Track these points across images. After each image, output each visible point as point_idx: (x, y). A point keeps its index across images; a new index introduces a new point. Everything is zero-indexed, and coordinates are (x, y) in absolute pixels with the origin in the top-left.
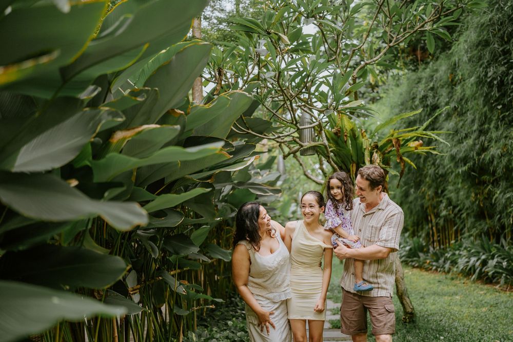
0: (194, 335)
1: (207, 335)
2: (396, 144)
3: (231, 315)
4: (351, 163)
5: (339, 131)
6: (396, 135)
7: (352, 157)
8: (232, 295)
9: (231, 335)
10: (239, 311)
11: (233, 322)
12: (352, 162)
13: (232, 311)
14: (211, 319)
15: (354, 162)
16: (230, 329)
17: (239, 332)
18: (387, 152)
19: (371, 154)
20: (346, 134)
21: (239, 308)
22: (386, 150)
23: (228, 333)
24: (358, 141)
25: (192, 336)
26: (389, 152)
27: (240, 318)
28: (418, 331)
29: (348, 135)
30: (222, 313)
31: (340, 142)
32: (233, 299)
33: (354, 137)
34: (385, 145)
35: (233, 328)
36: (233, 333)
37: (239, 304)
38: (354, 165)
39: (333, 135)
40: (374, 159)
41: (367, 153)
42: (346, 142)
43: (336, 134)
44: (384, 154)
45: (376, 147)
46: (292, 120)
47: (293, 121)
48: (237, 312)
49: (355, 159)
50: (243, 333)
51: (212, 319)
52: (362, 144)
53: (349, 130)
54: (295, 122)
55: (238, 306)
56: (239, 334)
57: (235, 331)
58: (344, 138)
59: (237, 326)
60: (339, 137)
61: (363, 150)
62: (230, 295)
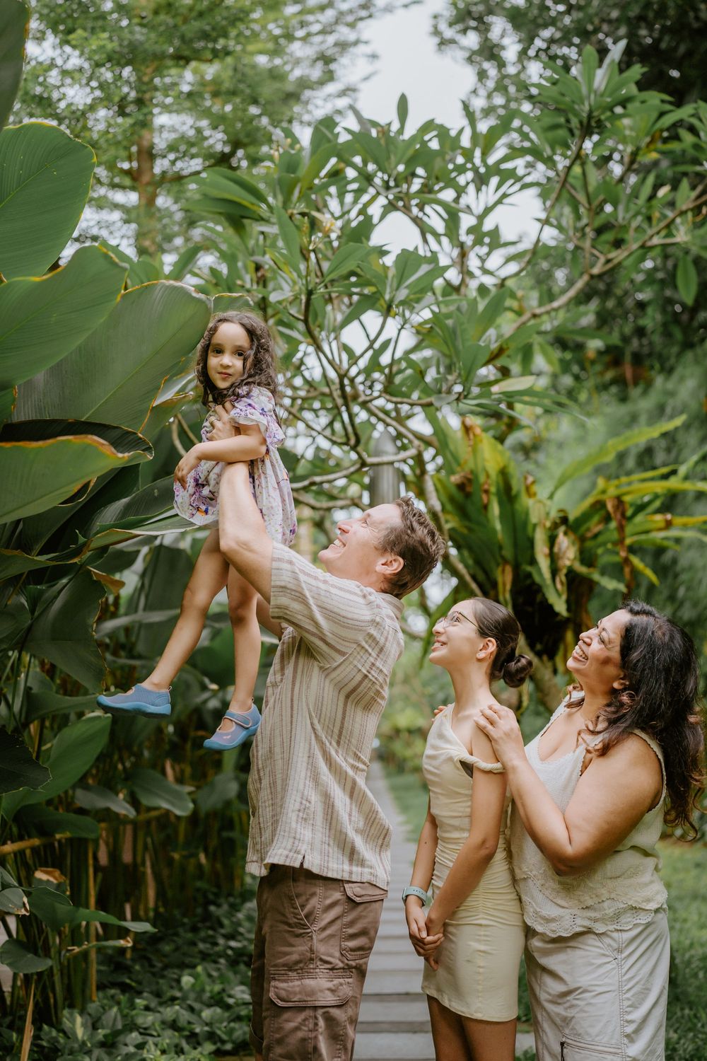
0: (79, 1020)
1: (115, 1020)
2: (615, 512)
3: (201, 952)
4: (498, 565)
5: (469, 480)
6: (612, 491)
7: (501, 548)
8: (211, 897)
9: (185, 1016)
10: (221, 941)
11: (196, 976)
12: (500, 560)
13: (204, 940)
14: (142, 966)
15: (506, 562)
16: (184, 999)
17: (209, 1006)
18: (589, 535)
19: (552, 540)
20: (486, 487)
21: (223, 931)
22: (588, 530)
23: (177, 1012)
24: (517, 507)
25: (73, 1022)
26: (596, 536)
27: (222, 961)
28: (687, 1011)
29: (493, 489)
30: (177, 949)
31: (471, 509)
32: (212, 908)
33: (508, 495)
34: (585, 518)
35: (192, 995)
36: (191, 1009)
37: (226, 922)
38: (509, 570)
39: (454, 490)
40: (560, 549)
41: (540, 538)
42: (486, 507)
43: (461, 487)
44: (582, 540)
45: (564, 520)
46: (347, 435)
47: (348, 439)
48: (216, 944)
49: (508, 553)
50: (218, 1010)
51: (146, 964)
52: (527, 514)
53: (493, 473)
54: (353, 441)
55: (222, 926)
56: (207, 1014)
57: (197, 1006)
58: (481, 499)
59: (203, 990)
60: (468, 495)
61: (530, 528)
62: (205, 896)
